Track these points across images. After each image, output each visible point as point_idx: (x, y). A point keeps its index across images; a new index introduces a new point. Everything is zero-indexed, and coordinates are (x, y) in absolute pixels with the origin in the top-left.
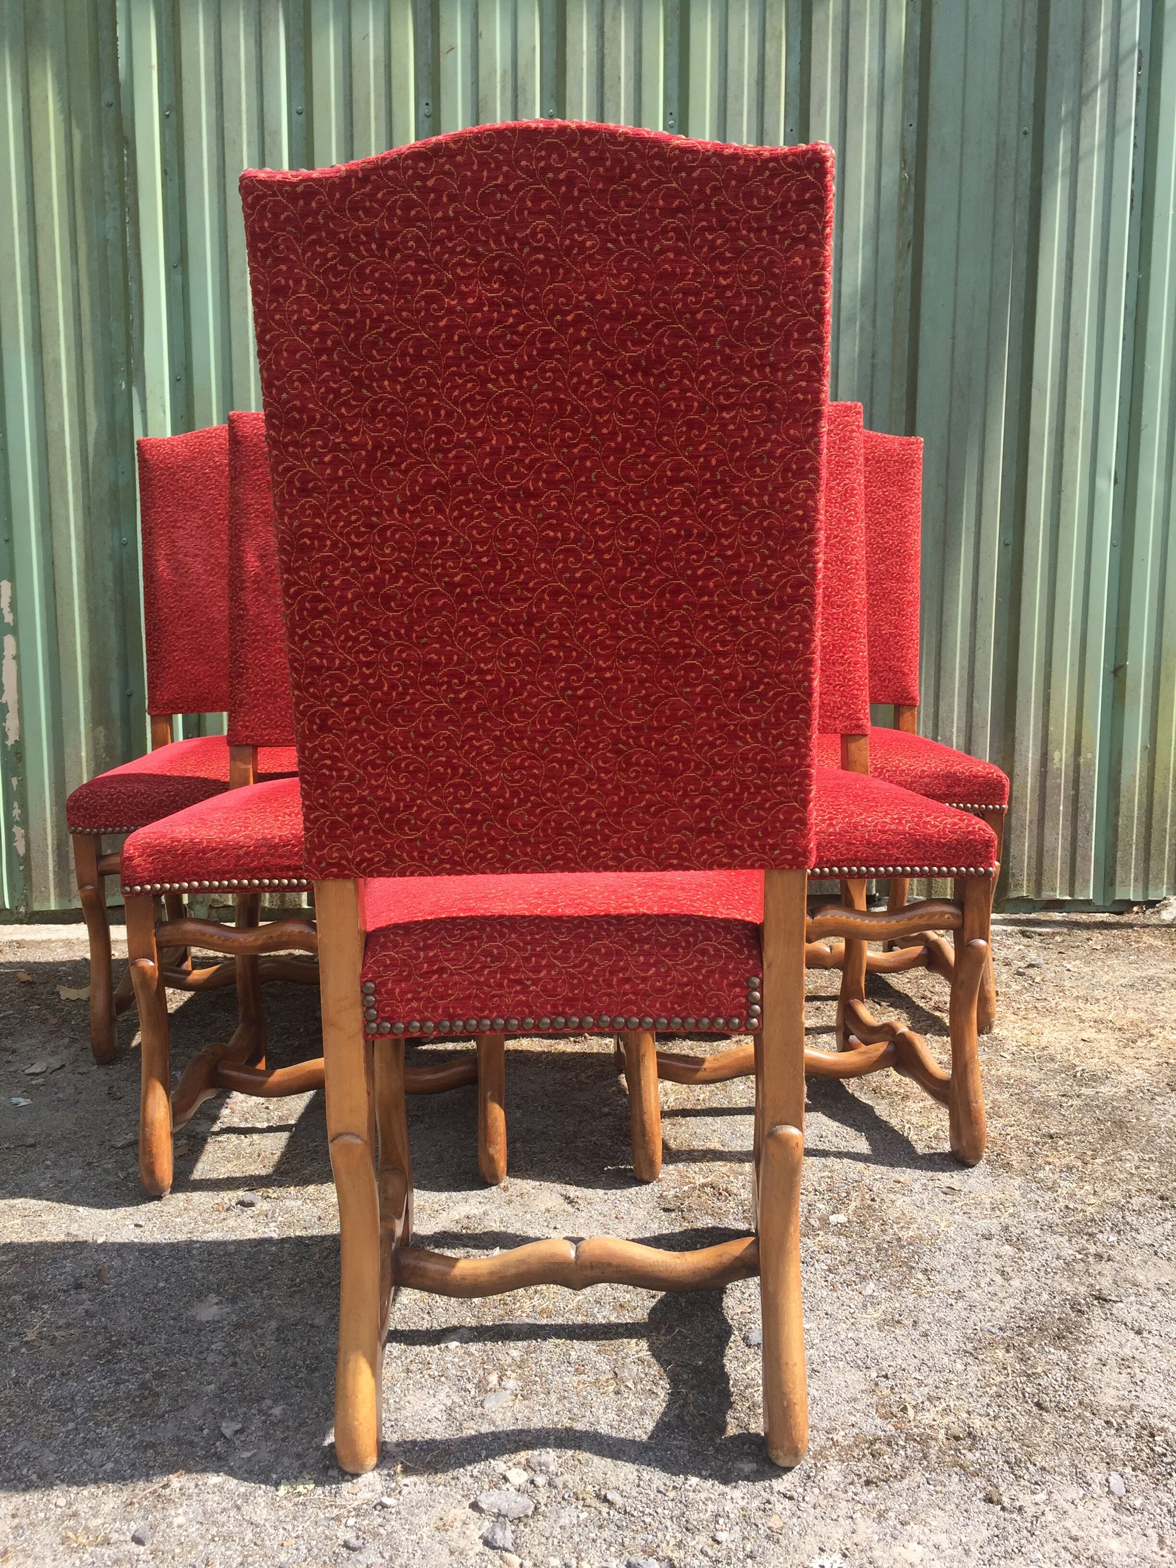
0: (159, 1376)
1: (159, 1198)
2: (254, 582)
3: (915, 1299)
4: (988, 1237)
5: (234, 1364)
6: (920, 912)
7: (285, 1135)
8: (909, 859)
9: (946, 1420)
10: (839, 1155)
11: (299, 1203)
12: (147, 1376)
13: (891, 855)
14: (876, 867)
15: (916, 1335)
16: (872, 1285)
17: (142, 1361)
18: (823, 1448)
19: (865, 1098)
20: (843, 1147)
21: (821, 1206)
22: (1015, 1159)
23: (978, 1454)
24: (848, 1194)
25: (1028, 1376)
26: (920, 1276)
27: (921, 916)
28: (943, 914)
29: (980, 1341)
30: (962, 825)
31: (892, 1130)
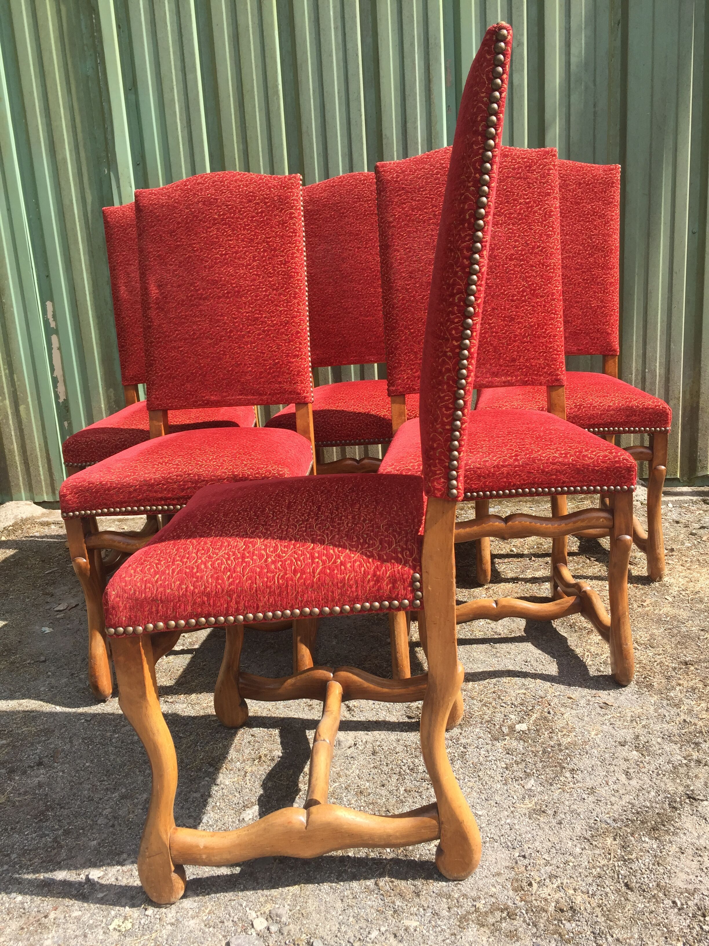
0: (67, 833)
1: (104, 701)
2: (157, 303)
3: (560, 793)
4: (623, 744)
5: (113, 826)
6: (582, 517)
7: (190, 656)
8: (572, 482)
9: (557, 896)
10: (535, 676)
11: (185, 705)
12: (60, 832)
13: (560, 480)
14: (549, 488)
15: (554, 822)
16: (532, 782)
17: (59, 821)
18: (468, 913)
19: (563, 632)
20: (540, 669)
21: (513, 717)
22: (658, 681)
23: (574, 925)
24: (533, 707)
25: (625, 861)
26: (568, 774)
27: (583, 520)
28: (598, 518)
29: (597, 830)
30: (611, 456)
31: (576, 657)
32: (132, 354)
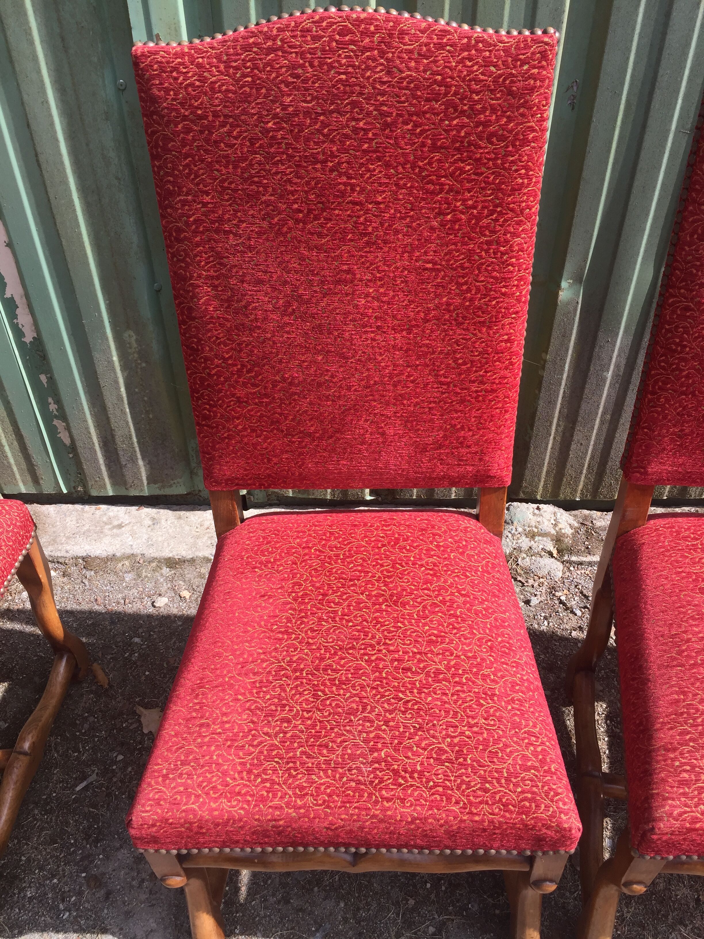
32: (229, 437)
